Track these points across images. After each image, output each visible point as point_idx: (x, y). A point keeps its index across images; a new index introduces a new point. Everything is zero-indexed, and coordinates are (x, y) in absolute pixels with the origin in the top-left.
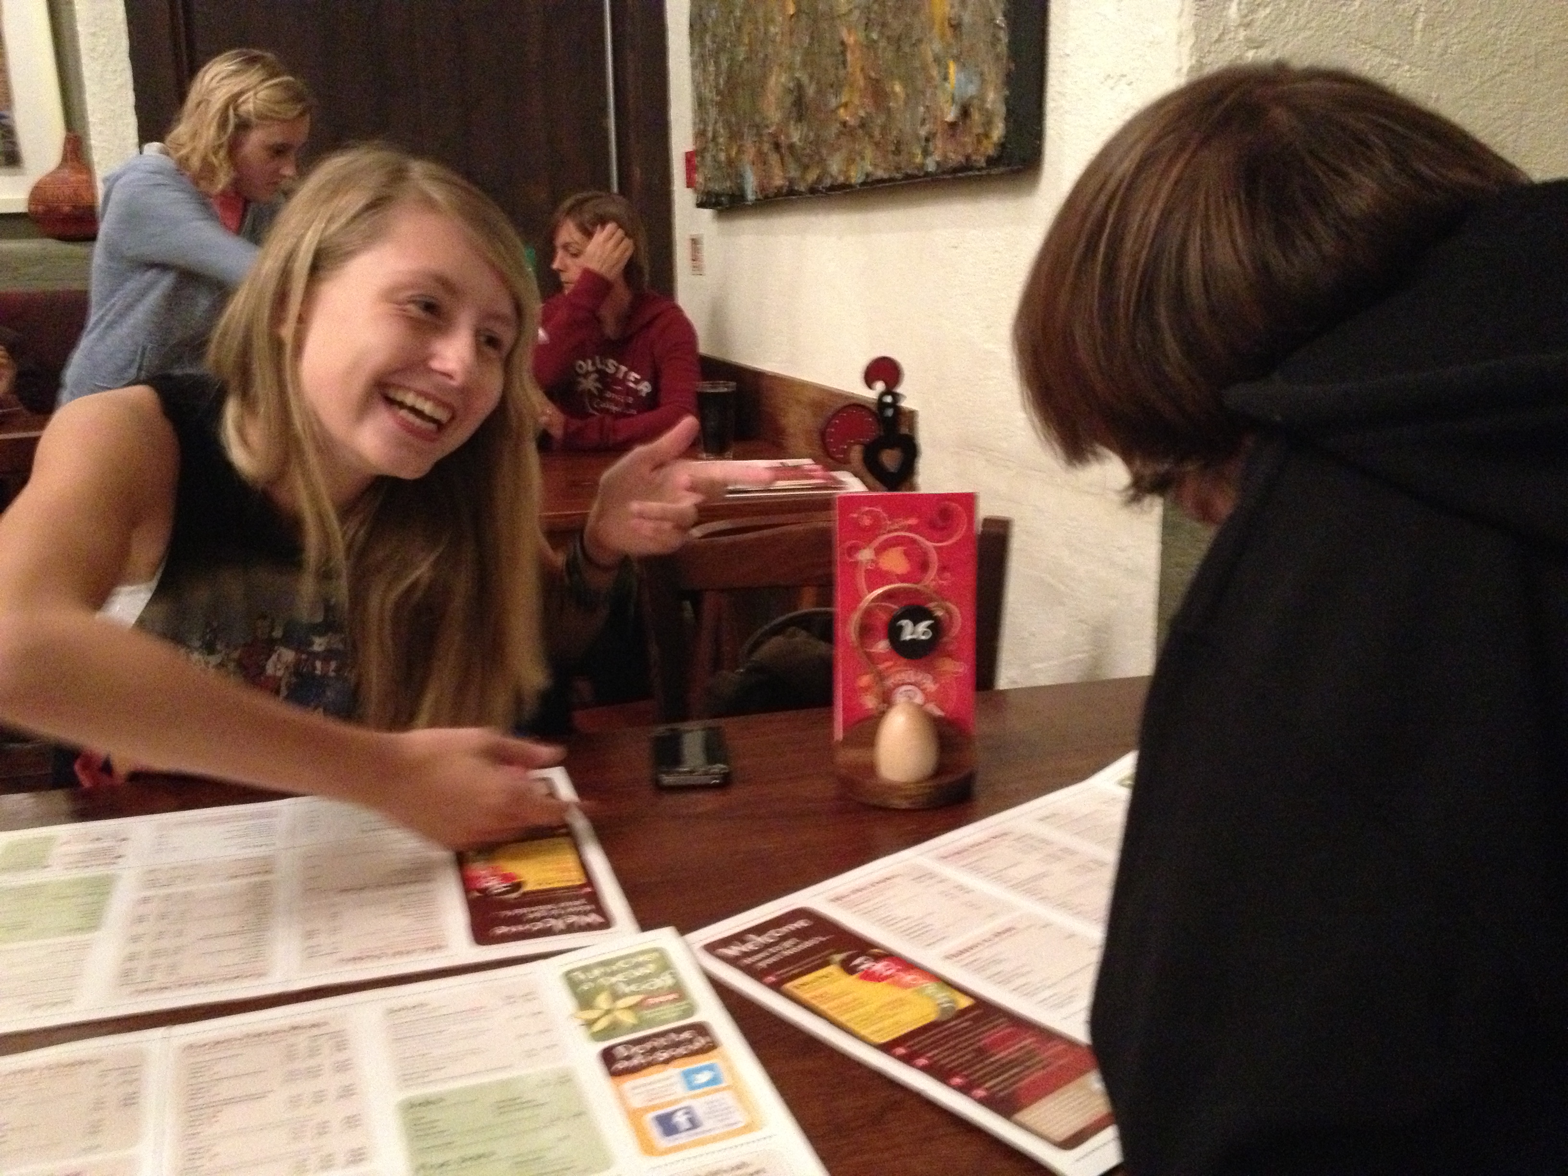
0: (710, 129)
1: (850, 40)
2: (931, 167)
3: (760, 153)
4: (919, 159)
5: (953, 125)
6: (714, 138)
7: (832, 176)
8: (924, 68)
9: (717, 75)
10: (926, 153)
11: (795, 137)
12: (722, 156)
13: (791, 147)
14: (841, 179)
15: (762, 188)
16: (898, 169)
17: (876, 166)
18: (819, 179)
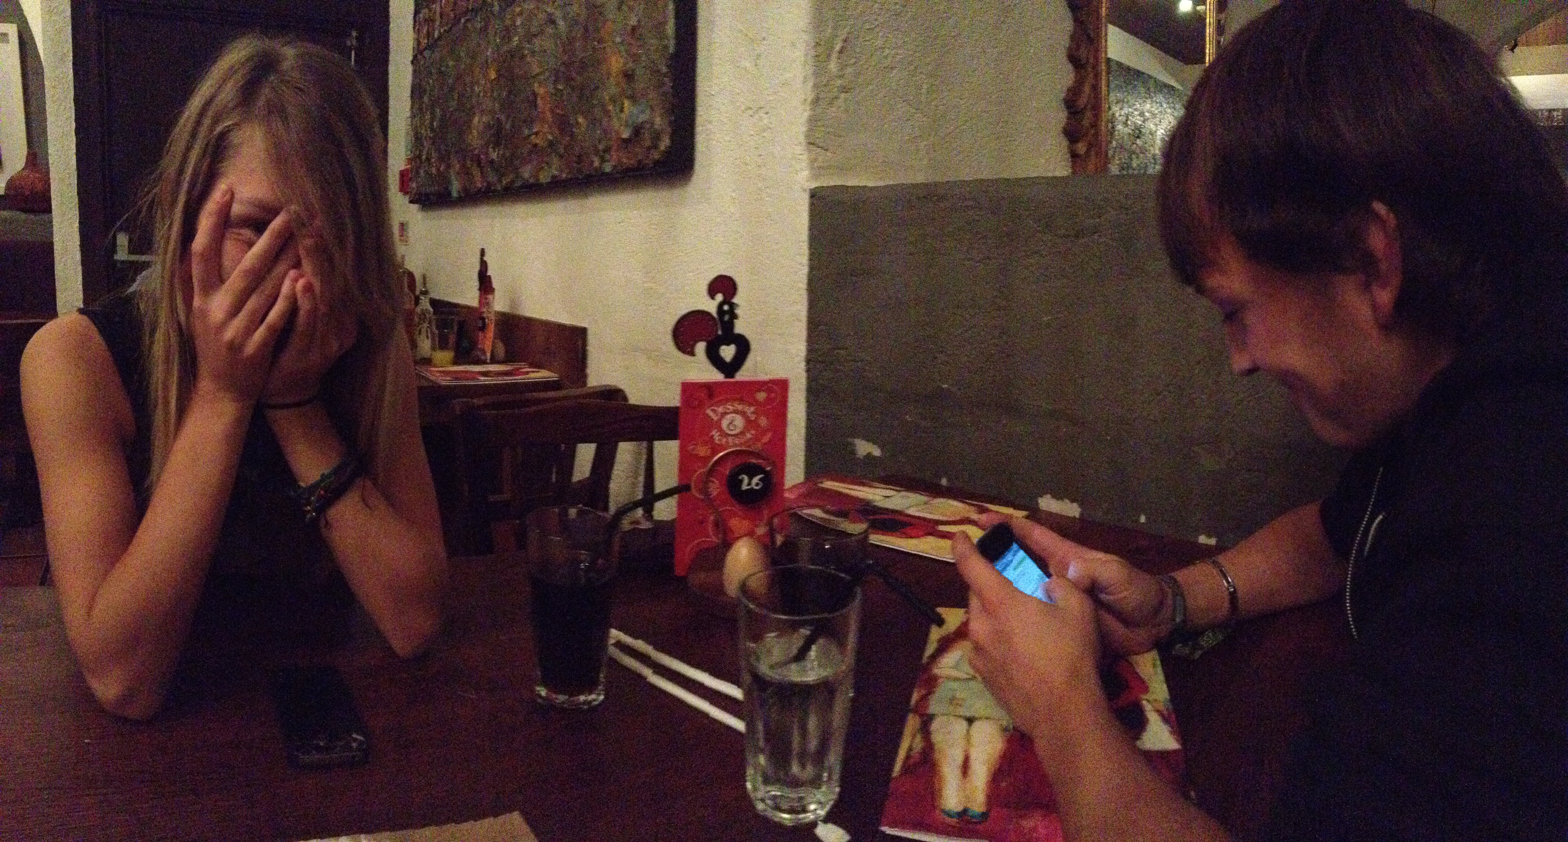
0: (425, 153)
1: (541, 91)
2: (608, 168)
3: (464, 166)
4: (596, 164)
5: (626, 141)
6: (428, 160)
7: (523, 179)
8: (603, 106)
9: (432, 119)
10: (603, 160)
11: (494, 156)
12: (434, 170)
13: (492, 162)
14: (532, 181)
15: (465, 190)
16: (580, 171)
17: (562, 171)
18: (512, 182)
